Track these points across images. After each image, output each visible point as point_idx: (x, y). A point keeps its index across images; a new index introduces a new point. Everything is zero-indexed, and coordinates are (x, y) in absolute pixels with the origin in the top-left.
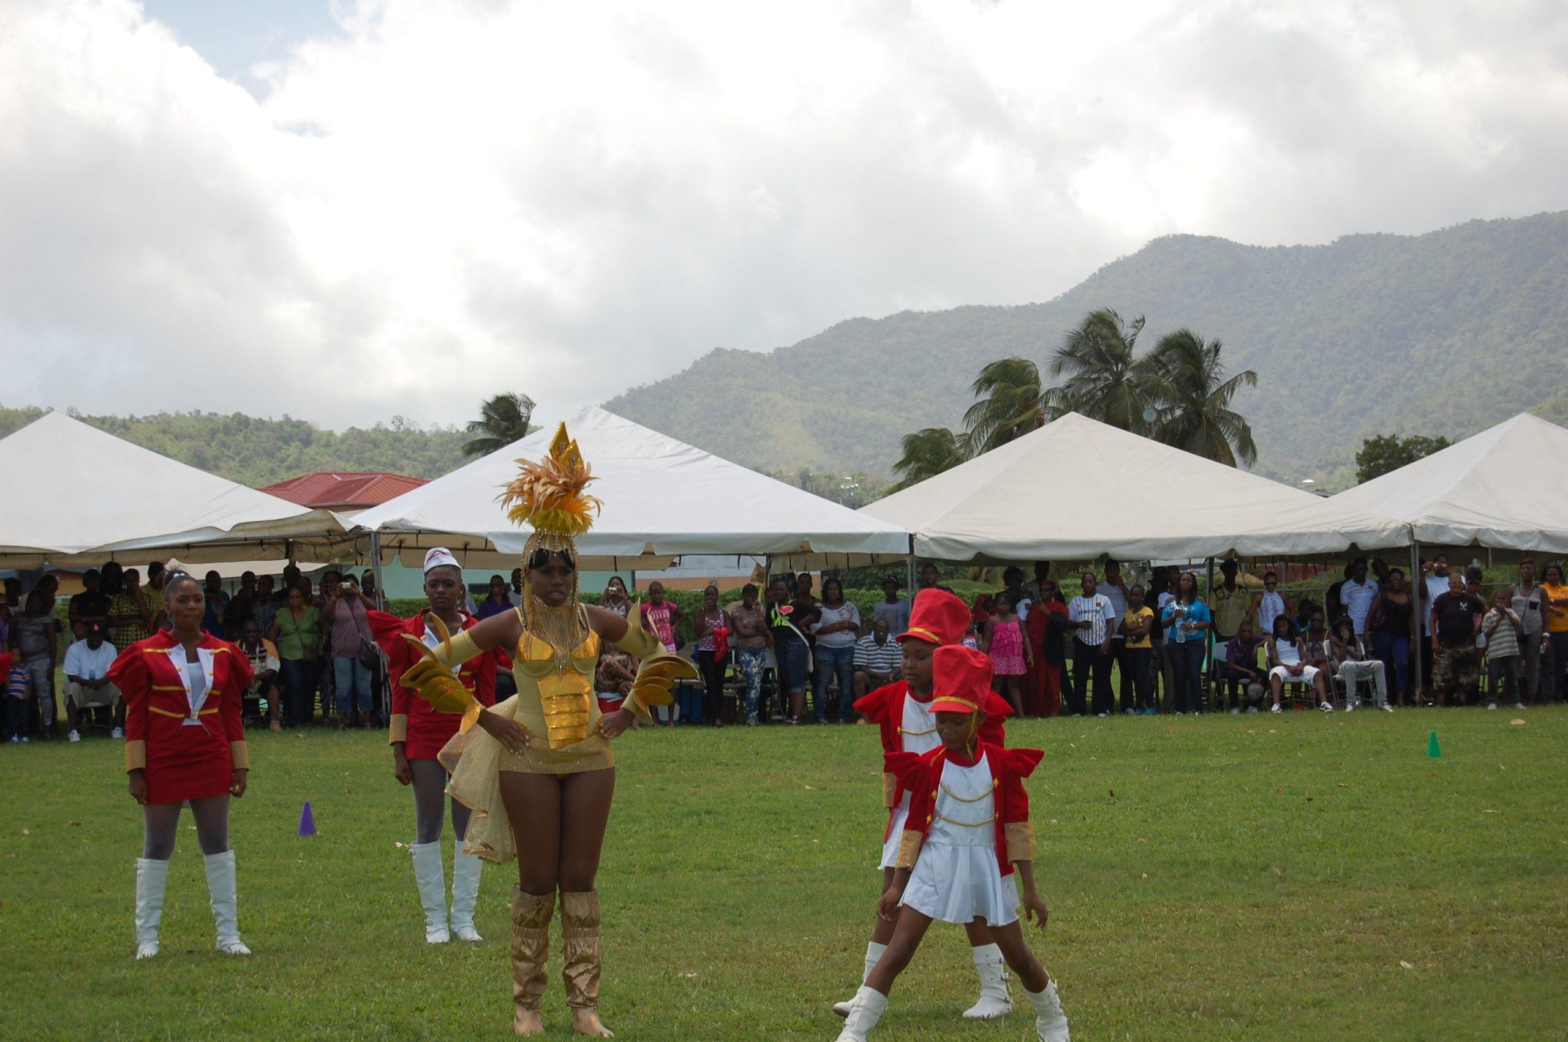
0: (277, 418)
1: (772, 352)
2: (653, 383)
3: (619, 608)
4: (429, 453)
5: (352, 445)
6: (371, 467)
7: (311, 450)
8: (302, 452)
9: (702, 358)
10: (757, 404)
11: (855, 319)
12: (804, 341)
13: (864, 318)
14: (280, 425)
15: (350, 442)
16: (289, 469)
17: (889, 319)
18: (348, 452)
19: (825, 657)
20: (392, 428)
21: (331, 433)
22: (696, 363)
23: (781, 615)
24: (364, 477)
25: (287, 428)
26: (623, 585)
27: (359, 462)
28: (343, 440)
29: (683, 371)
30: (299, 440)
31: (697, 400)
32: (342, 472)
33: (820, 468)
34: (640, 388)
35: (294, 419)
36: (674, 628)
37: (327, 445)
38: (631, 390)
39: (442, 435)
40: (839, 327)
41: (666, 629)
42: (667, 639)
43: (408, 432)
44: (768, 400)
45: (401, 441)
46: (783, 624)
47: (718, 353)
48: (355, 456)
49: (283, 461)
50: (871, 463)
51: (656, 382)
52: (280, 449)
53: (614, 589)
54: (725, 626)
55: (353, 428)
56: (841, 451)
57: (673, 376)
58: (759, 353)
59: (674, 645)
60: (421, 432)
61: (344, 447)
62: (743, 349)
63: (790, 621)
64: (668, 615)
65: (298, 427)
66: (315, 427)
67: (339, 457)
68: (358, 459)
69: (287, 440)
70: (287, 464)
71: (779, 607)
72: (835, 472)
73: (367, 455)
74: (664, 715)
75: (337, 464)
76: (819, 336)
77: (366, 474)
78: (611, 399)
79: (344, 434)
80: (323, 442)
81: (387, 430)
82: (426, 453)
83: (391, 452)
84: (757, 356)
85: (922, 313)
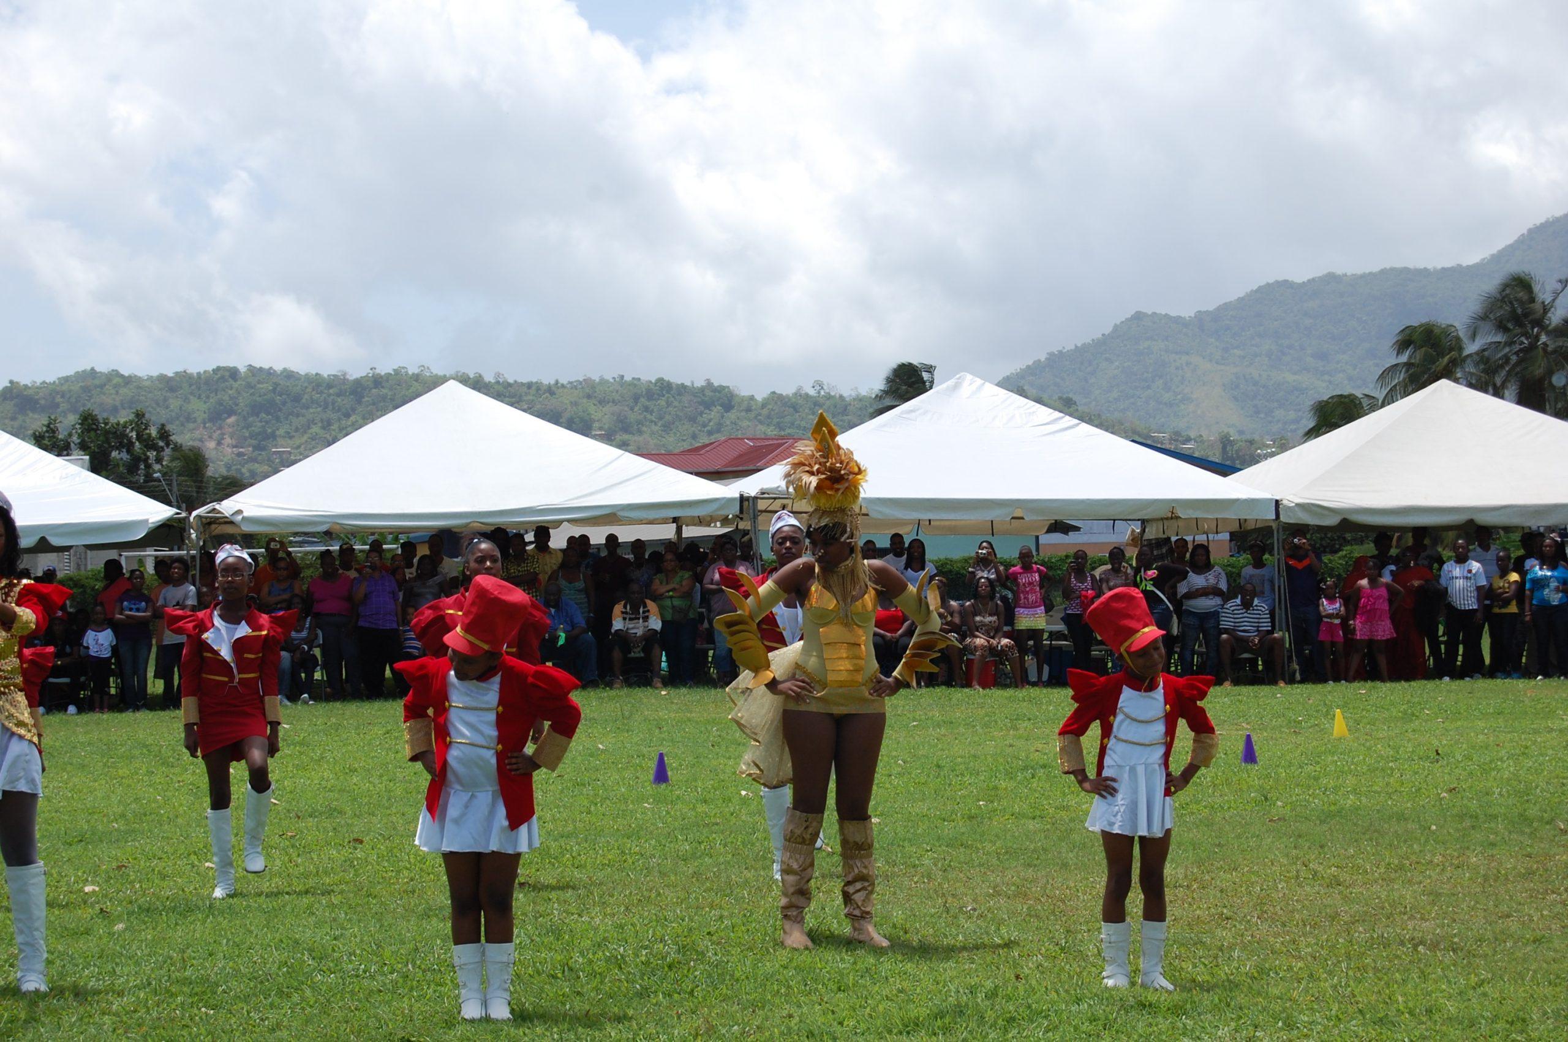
0: (700, 383)
1: (1193, 315)
2: (1073, 347)
3: (989, 571)
4: (849, 417)
5: (772, 410)
6: (788, 431)
7: (732, 415)
8: (723, 417)
9: (1123, 322)
10: (1177, 368)
11: (1277, 282)
12: (1225, 304)
13: (1286, 281)
14: (702, 390)
15: (770, 407)
16: (710, 433)
17: (1312, 281)
18: (769, 417)
19: (1191, 621)
20: (812, 392)
21: (752, 398)
22: (1116, 328)
23: (1146, 579)
24: (776, 442)
25: (708, 393)
26: (993, 549)
27: (779, 426)
28: (764, 406)
29: (1103, 335)
30: (721, 405)
31: (1117, 364)
32: (763, 437)
33: (1241, 432)
34: (1060, 352)
35: (716, 384)
36: (1043, 591)
37: (749, 410)
38: (1051, 354)
39: (860, 400)
40: (1260, 290)
41: (1035, 592)
42: (1036, 602)
43: (829, 397)
44: (1188, 364)
45: (821, 406)
46: (1148, 588)
47: (1138, 316)
48: (775, 421)
49: (704, 426)
50: (1293, 427)
51: (1076, 347)
52: (701, 414)
53: (984, 552)
54: (1092, 589)
55: (774, 393)
56: (1262, 416)
57: (1093, 340)
58: (1180, 317)
59: (1043, 608)
60: (841, 396)
61: (765, 412)
62: (1163, 313)
63: (1154, 585)
64: (1037, 578)
65: (719, 392)
66: (736, 392)
67: (761, 422)
68: (778, 423)
69: (708, 406)
70: (709, 428)
71: (1145, 571)
72: (1257, 437)
73: (788, 419)
74: (1033, 677)
75: (758, 428)
76: (1240, 300)
77: (777, 439)
78: (1030, 363)
79: (764, 399)
80: (744, 406)
81: (807, 395)
82: (845, 418)
83: (811, 417)
84: (1177, 320)
85: (1345, 275)
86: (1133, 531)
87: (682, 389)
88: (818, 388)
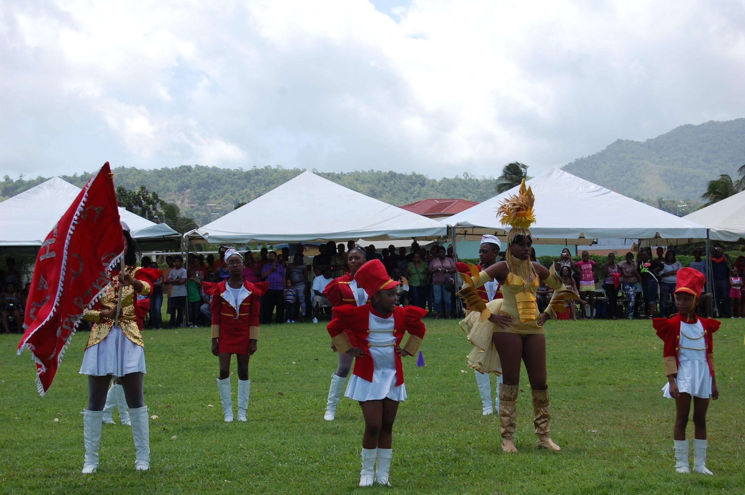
0: (409, 173)
1: (645, 141)
2: (587, 156)
3: (567, 263)
4: (480, 190)
5: (444, 186)
6: (452, 196)
7: (425, 189)
8: (420, 189)
9: (611, 144)
10: (638, 166)
11: (686, 125)
12: (661, 136)
13: (690, 125)
14: (411, 177)
15: (443, 185)
16: (414, 197)
17: (702, 125)
18: (442, 190)
19: (666, 287)
20: (463, 178)
21: (434, 180)
22: (608, 147)
23: (645, 267)
24: (450, 201)
25: (413, 178)
26: (569, 252)
28: (440, 184)
29: (602, 150)
30: (420, 184)
31: (609, 164)
32: (440, 199)
33: (668, 197)
34: (581, 159)
35: (417, 174)
36: (593, 273)
37: (433, 186)
38: (577, 160)
39: (486, 182)
40: (678, 129)
41: (590, 273)
42: (590, 278)
43: (471, 180)
44: (643, 164)
45: (467, 184)
46: (646, 271)
47: (619, 142)
48: (445, 191)
49: (412, 193)
50: (693, 194)
51: (589, 156)
52: (410, 188)
53: (565, 254)
54: (618, 272)
55: (445, 178)
56: (678, 189)
57: (597, 153)
58: (639, 142)
59: (593, 281)
60: (477, 180)
61: (440, 187)
62: (631, 140)
63: (649, 270)
64: (591, 266)
65: (419, 178)
66: (427, 178)
67: (438, 192)
68: (447, 193)
69: (414, 184)
70: (414, 195)
71: (644, 263)
72: (676, 199)
73: (452, 190)
74: (588, 314)
75: (437, 195)
76: (668, 133)
77: (450, 200)
78: (567, 164)
79: (440, 181)
80: (431, 184)
81: (460, 179)
82: (479, 190)
83: (463, 189)
84: (638, 143)
85: (718, 122)
86: (634, 244)
87: (402, 176)
88: (466, 176)
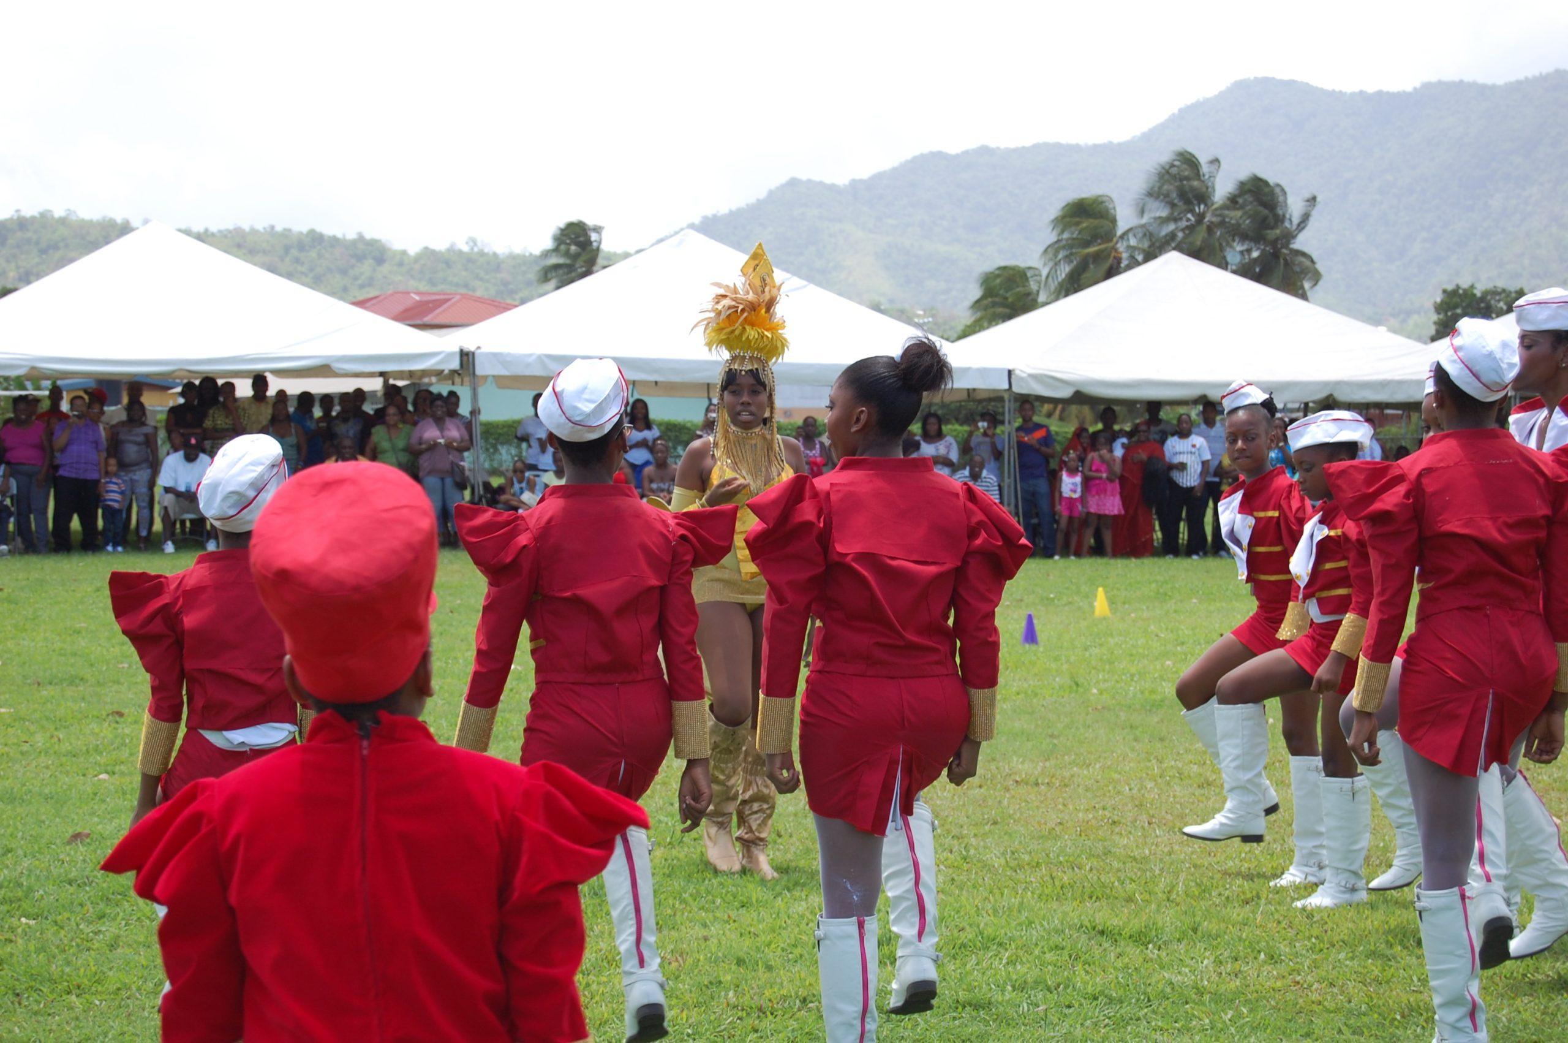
0: (351, 235)
1: (847, 183)
2: (728, 212)
4: (502, 275)
5: (425, 265)
6: (442, 286)
7: (385, 269)
8: (374, 270)
9: (777, 188)
10: (830, 236)
11: (931, 153)
12: (879, 173)
13: (940, 152)
14: (354, 242)
15: (423, 262)
16: (361, 287)
17: (965, 153)
18: (421, 272)
20: (466, 249)
21: (404, 252)
22: (771, 193)
24: (438, 297)
25: (360, 246)
27: (432, 282)
28: (416, 260)
29: (758, 200)
30: (373, 258)
31: (771, 230)
32: (416, 290)
33: (891, 301)
34: (715, 216)
35: (368, 237)
37: (401, 264)
38: (705, 218)
39: (515, 258)
40: (915, 159)
43: (482, 254)
44: (842, 231)
45: (474, 262)
47: (793, 183)
48: (427, 276)
49: (356, 278)
50: (943, 298)
51: (731, 211)
52: (353, 267)
54: (821, 456)
55: (426, 248)
56: (913, 285)
57: (747, 205)
58: (834, 185)
60: (495, 254)
61: (417, 267)
62: (818, 180)
65: (372, 245)
66: (389, 246)
67: (412, 276)
68: (431, 279)
69: (360, 258)
70: (359, 282)
72: (907, 307)
73: (441, 275)
75: (413, 283)
76: (894, 169)
77: (440, 295)
79: (417, 254)
80: (396, 261)
81: (460, 252)
82: (499, 275)
83: (464, 273)
84: (832, 188)
85: (998, 148)
87: (335, 241)
88: (471, 244)
